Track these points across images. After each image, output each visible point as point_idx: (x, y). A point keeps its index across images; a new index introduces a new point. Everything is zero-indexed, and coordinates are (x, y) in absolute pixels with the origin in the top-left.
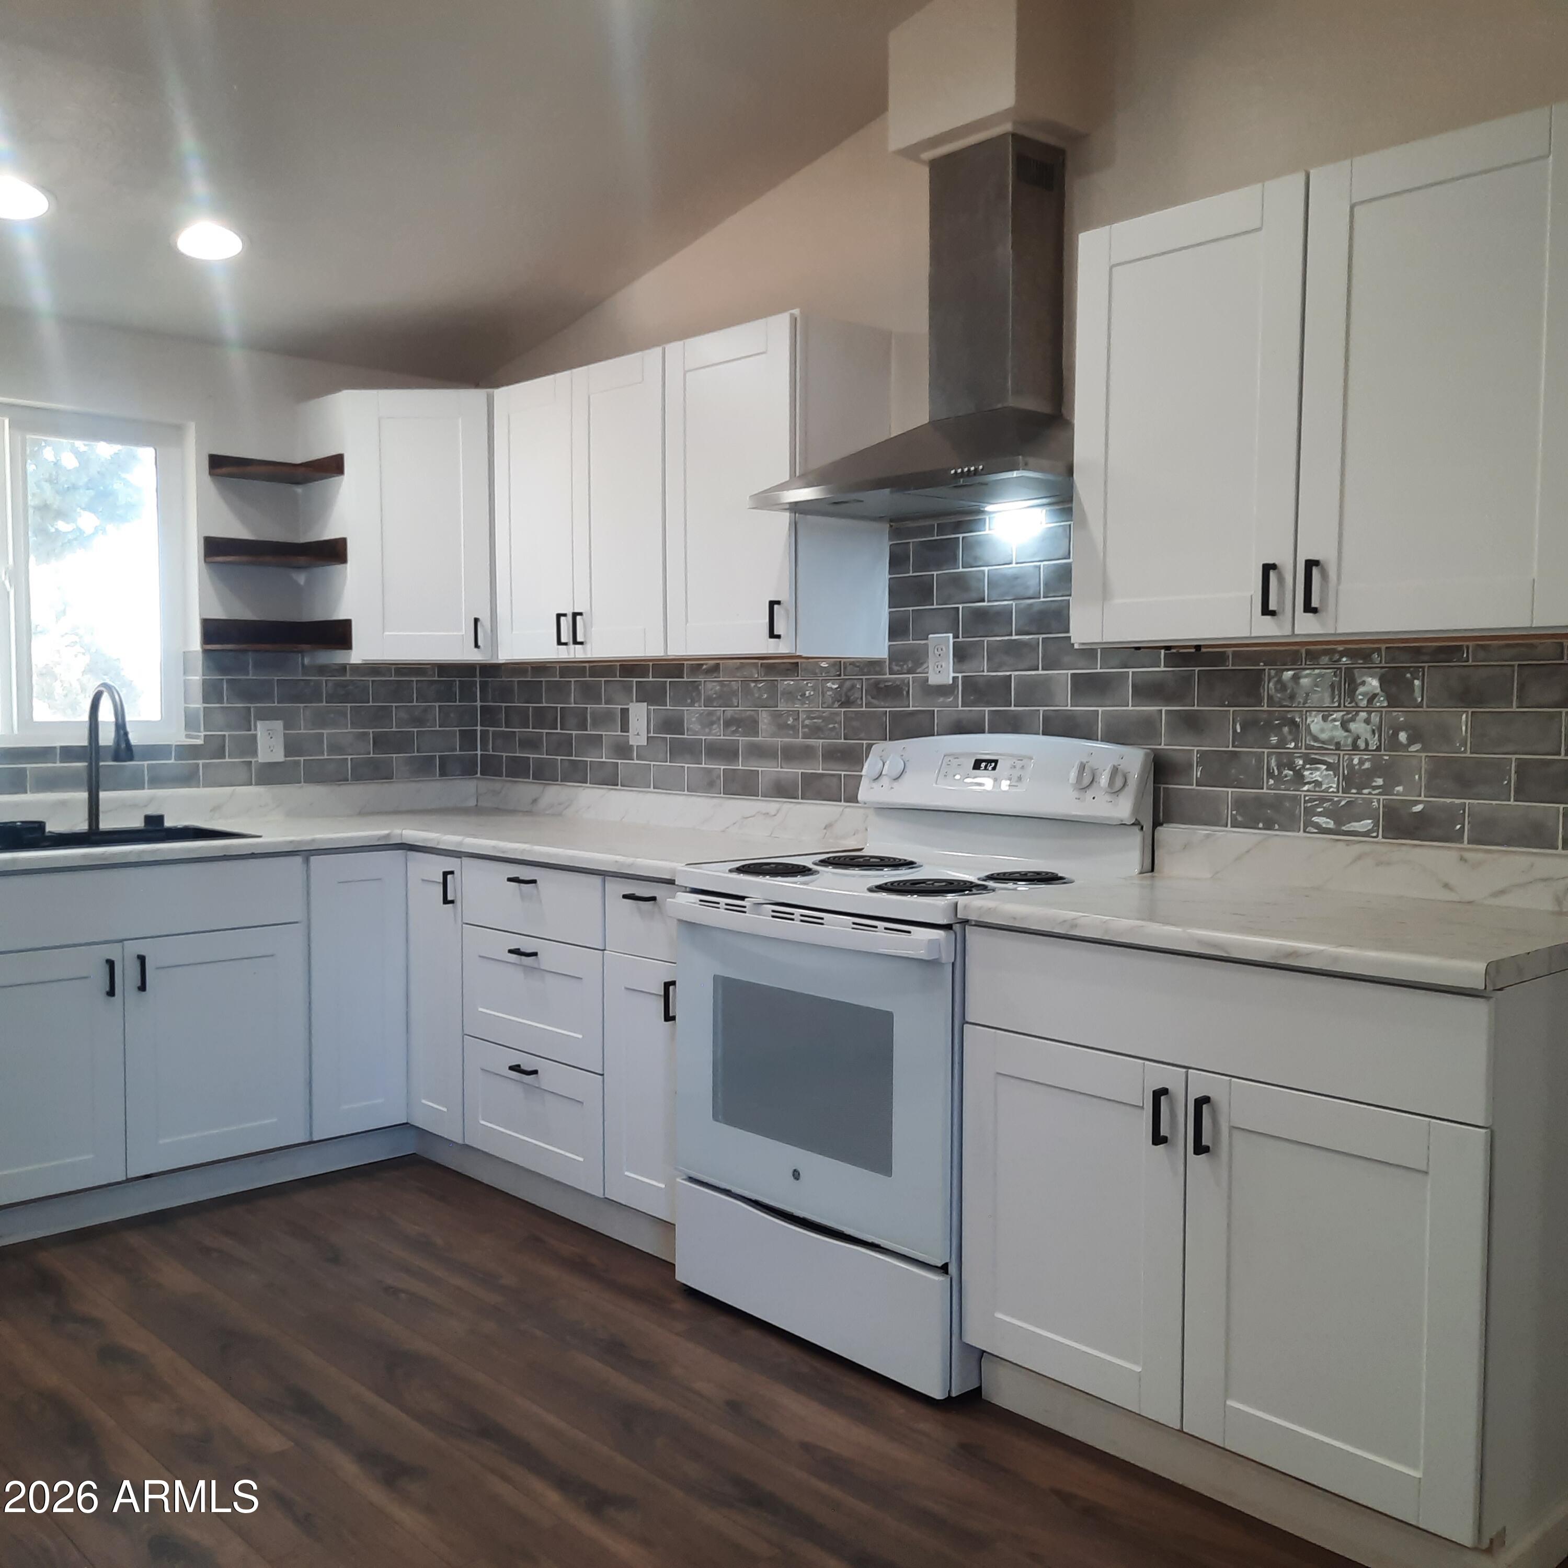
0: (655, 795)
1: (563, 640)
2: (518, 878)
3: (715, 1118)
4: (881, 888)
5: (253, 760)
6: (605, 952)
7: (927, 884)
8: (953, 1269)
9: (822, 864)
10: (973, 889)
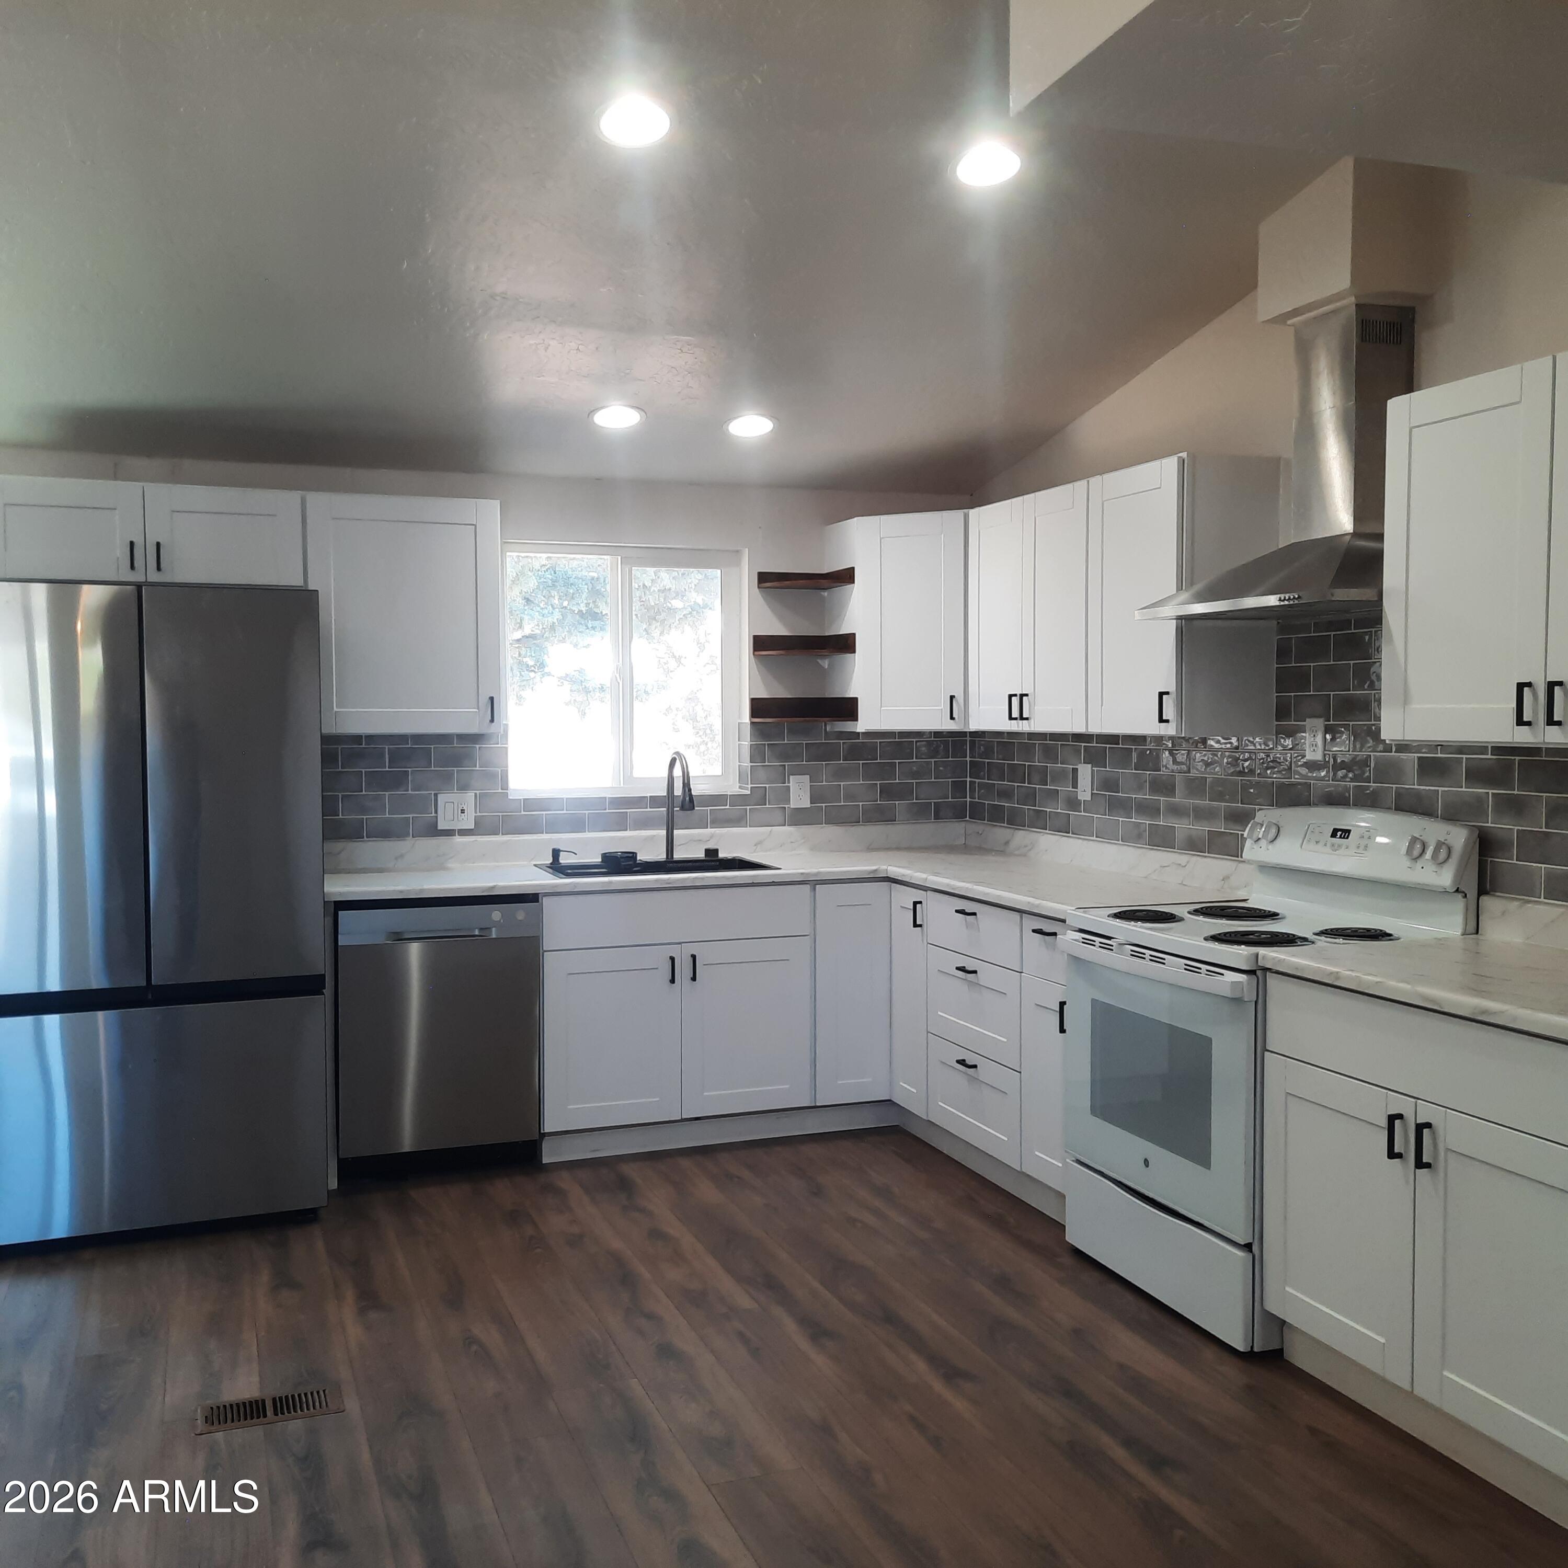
0: (1096, 843)
1: (1013, 716)
2: (964, 910)
3: (1094, 1111)
4: (1216, 938)
5: (786, 806)
6: (1023, 974)
7: (1255, 936)
8: (1255, 1248)
9: (1197, 913)
10: (1297, 941)
